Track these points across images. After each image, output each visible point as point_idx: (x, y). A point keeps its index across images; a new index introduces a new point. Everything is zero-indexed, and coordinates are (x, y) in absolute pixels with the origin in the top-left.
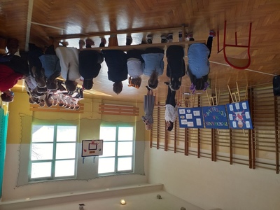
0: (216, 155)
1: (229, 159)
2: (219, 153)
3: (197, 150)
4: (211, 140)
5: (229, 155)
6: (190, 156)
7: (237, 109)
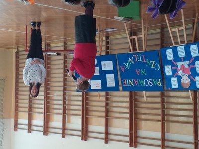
0: (136, 137)
1: (160, 142)
2: (142, 133)
3: (103, 129)
4: (127, 110)
5: (159, 135)
6: (90, 141)
7: (180, 56)
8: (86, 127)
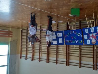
0: (69, 62)
7: (91, 31)
8: (49, 58)
